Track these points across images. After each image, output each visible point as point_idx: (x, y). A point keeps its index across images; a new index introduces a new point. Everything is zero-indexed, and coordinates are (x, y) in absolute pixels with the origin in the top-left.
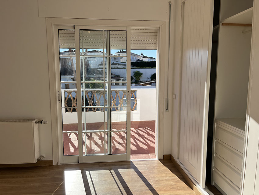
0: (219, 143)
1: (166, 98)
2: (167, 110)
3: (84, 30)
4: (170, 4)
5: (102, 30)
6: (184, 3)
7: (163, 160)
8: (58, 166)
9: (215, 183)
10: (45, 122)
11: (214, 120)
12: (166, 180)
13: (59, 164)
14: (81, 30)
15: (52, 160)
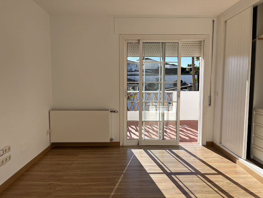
0: (257, 125)
1: (209, 95)
2: (210, 105)
3: (146, 43)
4: (213, 21)
5: (160, 43)
6: (226, 21)
7: (206, 146)
8: (123, 146)
9: (254, 156)
10: (117, 112)
11: (253, 108)
12: (212, 157)
13: (124, 145)
14: (144, 43)
15: (119, 141)
